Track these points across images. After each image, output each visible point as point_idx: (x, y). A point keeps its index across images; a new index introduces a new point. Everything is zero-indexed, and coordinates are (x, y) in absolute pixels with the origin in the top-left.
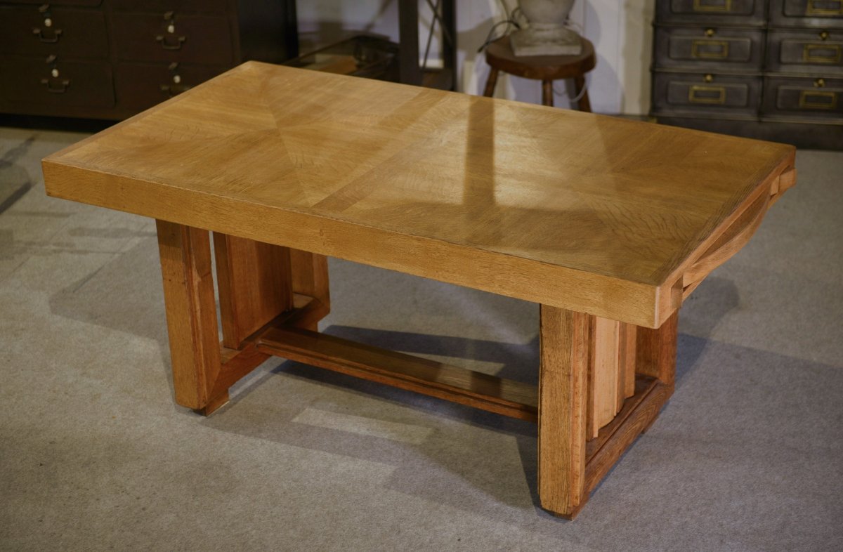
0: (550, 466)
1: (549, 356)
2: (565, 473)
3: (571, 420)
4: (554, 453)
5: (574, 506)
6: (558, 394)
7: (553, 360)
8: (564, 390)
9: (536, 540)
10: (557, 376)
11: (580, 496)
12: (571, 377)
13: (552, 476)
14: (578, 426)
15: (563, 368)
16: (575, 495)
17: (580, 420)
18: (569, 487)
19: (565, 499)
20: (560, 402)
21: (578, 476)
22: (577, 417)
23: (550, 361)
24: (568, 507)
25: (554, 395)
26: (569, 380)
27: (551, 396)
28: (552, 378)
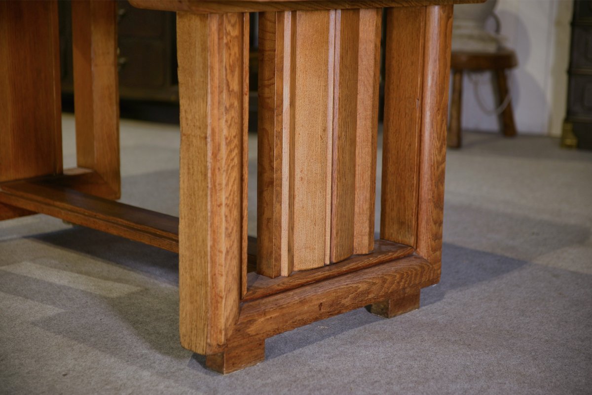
0: (189, 280)
1: (186, 111)
2: (203, 292)
3: (209, 207)
4: (192, 260)
5: (218, 345)
6: (196, 169)
7: (190, 117)
8: (201, 161)
9: (161, 387)
10: (194, 141)
11: (226, 330)
12: (209, 140)
13: (191, 296)
14: (221, 219)
15: (200, 128)
16: (219, 327)
17: (224, 210)
18: (207, 312)
19: (204, 331)
20: (197, 181)
21: (222, 298)
22: (220, 205)
23: (187, 119)
24: (207, 343)
25: (191, 171)
26: (206, 144)
27: (188, 173)
28: (189, 145)
